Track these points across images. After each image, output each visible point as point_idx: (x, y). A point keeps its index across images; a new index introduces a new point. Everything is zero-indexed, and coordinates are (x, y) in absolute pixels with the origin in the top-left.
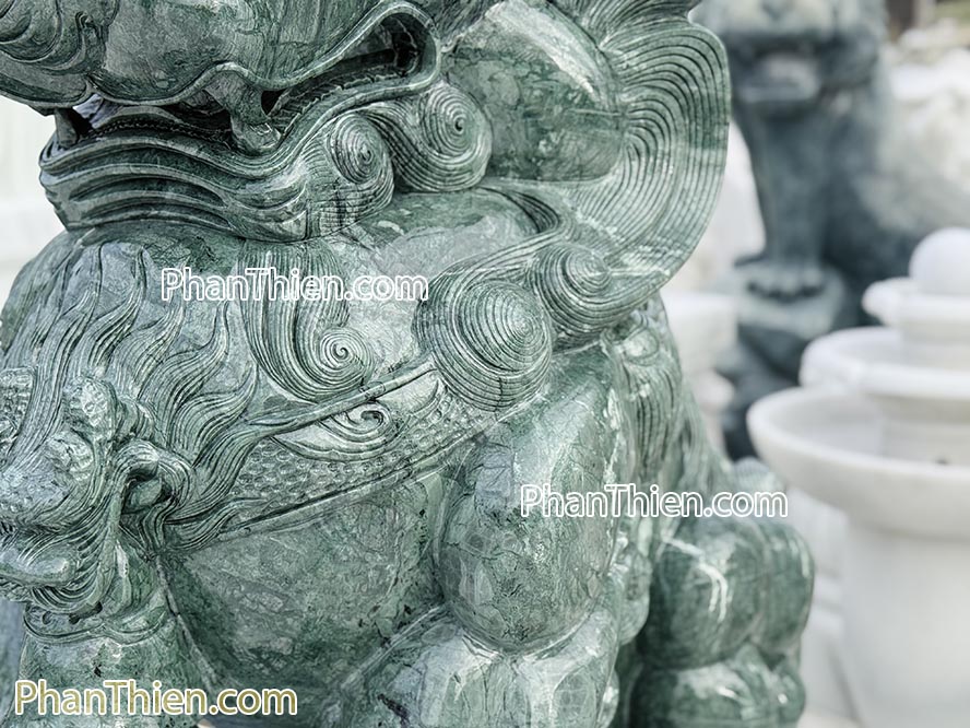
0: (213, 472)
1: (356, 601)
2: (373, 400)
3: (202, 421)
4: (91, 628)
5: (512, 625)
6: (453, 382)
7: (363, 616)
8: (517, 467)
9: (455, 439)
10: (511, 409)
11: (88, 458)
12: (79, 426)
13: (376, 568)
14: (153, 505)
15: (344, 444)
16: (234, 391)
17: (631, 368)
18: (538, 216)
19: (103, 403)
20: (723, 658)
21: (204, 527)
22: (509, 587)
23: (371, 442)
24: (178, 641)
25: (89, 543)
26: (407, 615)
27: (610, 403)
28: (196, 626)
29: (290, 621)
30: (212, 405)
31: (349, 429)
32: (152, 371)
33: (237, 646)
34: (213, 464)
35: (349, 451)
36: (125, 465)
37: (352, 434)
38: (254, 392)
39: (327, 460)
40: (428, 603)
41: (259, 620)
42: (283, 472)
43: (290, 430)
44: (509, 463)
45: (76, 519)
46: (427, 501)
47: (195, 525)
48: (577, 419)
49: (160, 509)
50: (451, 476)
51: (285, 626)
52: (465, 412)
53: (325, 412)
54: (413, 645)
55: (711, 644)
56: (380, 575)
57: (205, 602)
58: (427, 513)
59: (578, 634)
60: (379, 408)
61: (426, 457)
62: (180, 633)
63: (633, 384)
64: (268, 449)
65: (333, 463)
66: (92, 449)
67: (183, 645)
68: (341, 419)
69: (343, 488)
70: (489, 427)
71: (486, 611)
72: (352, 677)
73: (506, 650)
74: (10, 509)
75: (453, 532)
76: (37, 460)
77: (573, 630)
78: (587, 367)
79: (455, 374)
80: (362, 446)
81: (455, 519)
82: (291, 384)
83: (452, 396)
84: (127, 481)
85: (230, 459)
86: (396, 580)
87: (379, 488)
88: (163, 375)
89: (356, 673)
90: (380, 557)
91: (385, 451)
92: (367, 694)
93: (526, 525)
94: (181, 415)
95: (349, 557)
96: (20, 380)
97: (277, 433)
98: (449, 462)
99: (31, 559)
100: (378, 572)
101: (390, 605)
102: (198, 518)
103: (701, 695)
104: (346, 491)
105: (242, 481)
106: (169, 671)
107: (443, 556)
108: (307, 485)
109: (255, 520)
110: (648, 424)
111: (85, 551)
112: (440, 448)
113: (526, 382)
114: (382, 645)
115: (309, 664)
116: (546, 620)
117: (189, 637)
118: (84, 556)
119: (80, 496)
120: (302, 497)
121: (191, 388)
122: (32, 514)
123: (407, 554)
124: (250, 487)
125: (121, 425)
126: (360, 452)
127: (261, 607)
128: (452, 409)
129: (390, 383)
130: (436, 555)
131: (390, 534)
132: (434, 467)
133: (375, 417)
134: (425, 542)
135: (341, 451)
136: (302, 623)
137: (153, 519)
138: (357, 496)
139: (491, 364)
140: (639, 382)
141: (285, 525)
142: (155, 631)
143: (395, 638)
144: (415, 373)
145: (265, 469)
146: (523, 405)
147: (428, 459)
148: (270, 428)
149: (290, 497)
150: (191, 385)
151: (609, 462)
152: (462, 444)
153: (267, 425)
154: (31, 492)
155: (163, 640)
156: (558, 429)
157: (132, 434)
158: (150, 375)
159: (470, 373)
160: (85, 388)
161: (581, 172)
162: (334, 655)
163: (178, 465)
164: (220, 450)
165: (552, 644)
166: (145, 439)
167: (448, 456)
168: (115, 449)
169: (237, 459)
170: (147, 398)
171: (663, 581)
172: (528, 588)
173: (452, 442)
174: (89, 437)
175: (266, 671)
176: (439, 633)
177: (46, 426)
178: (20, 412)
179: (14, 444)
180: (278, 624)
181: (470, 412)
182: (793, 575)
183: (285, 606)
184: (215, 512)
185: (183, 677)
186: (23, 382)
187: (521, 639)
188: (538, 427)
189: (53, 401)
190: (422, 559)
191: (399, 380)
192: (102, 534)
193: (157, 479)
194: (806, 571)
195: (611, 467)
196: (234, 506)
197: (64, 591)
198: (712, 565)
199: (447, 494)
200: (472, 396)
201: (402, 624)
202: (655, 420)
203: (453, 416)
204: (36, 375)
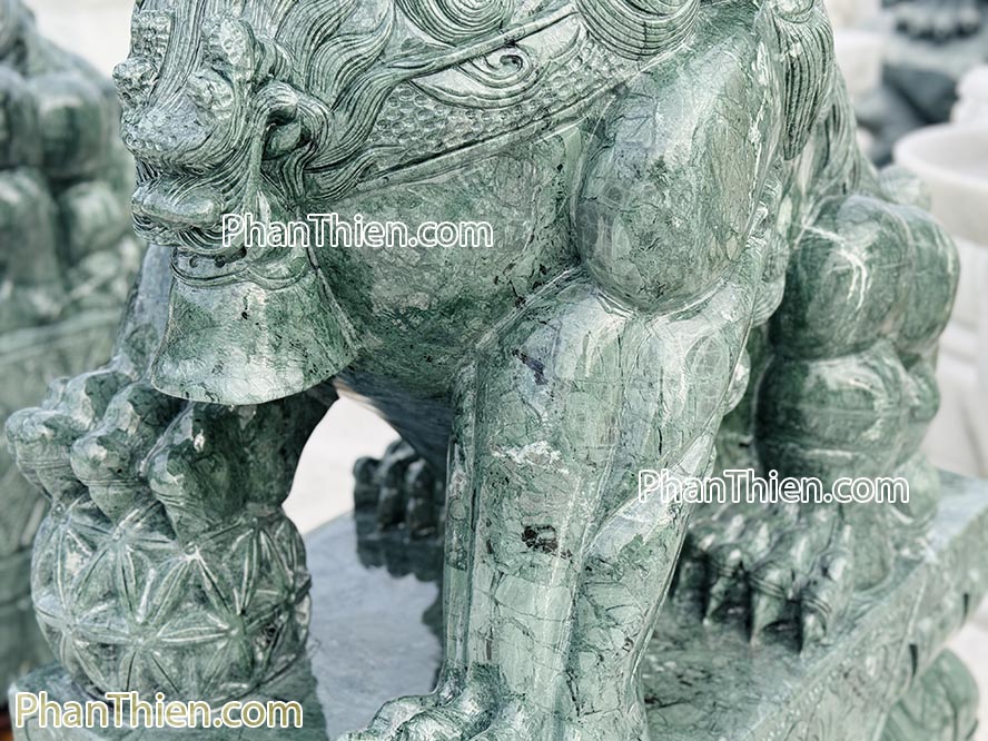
0: (351, 116)
1: (492, 257)
2: (512, 43)
3: (340, 63)
4: (236, 272)
5: (648, 280)
6: (596, 26)
7: (499, 273)
8: (659, 116)
9: (596, 89)
10: (655, 59)
11: (229, 96)
12: (218, 63)
13: (512, 224)
14: (293, 150)
15: (484, 90)
16: (371, 32)
17: (782, 24)
19: (241, 41)
20: (857, 349)
21: (343, 174)
22: (647, 240)
23: (510, 89)
24: (319, 293)
25: (232, 186)
26: (542, 275)
27: (759, 56)
28: (336, 280)
29: (427, 275)
30: (350, 46)
31: (487, 74)
32: (289, 11)
33: (375, 300)
34: (351, 108)
35: (487, 97)
36: (265, 106)
37: (490, 80)
38: (391, 34)
39: (465, 106)
40: (564, 263)
41: (396, 273)
42: (422, 118)
43: (427, 73)
44: (651, 113)
45: (218, 161)
46: (565, 155)
47: (333, 173)
48: (724, 69)
49: (300, 154)
50: (590, 130)
51: (422, 280)
52: (606, 59)
53: (463, 55)
54: (548, 303)
55: (846, 334)
56: (516, 231)
57: (344, 255)
58: (565, 168)
59: (714, 299)
60: (518, 52)
61: (565, 107)
62: (321, 286)
63: (783, 42)
64: (405, 93)
65: (471, 109)
66: (232, 87)
67: (324, 297)
68: (480, 63)
69: (481, 138)
70: (631, 77)
71: (623, 265)
72: (487, 337)
73: (640, 309)
74: (155, 148)
75: (591, 184)
76: (179, 101)
77: (709, 295)
78: (736, 18)
79: (597, 17)
80: (502, 92)
81: (594, 172)
82: (429, 25)
83: (593, 42)
84: (268, 124)
85: (368, 103)
86: (533, 236)
87: (517, 138)
88: (299, 13)
89: (491, 332)
90: (516, 213)
91: (524, 99)
92: (502, 351)
93: (667, 177)
94: (319, 56)
95: (486, 211)
96: (158, 21)
97: (415, 77)
98: (589, 115)
99: (177, 200)
100: (514, 228)
101: (526, 264)
102: (336, 166)
103: (832, 385)
104: (483, 141)
105: (380, 128)
106: (312, 320)
107: (580, 212)
108: (445, 132)
109: (393, 169)
110: (796, 88)
111: (228, 194)
112: (580, 99)
113: (671, 28)
114: (517, 304)
115: (445, 320)
116: (683, 277)
117: (329, 291)
118: (227, 199)
119: (222, 136)
120: (439, 146)
121: (328, 28)
122: (176, 153)
123: (543, 210)
124: (388, 133)
125: (259, 66)
126: (498, 98)
127: (399, 260)
128: (595, 56)
129: (530, 26)
130: (573, 214)
131: (527, 188)
132: (573, 119)
133: (514, 62)
134: (562, 199)
135: (479, 96)
136: (439, 278)
137: (293, 165)
138: (494, 147)
139: (636, 7)
140: (790, 40)
141: (422, 176)
142: (297, 280)
143: (530, 298)
144: (556, 16)
145: (402, 114)
146: (667, 55)
147: (567, 110)
148: (408, 71)
149: (427, 146)
150: (328, 25)
151: (754, 119)
152: (603, 95)
153: (405, 68)
154: (175, 131)
155: (304, 288)
156: (703, 79)
157: (270, 75)
158: (286, 14)
159: (613, 15)
160: (223, 25)
162: (470, 312)
163: (317, 109)
164: (358, 93)
165: (687, 307)
166: (283, 81)
167: (588, 107)
168: (254, 91)
169: (374, 103)
170: (284, 38)
171: (799, 267)
172: (666, 242)
173: (592, 92)
174: (229, 76)
175: (403, 328)
176: (574, 292)
177: (186, 68)
178: (160, 55)
179: (155, 87)
180: (415, 278)
181: (612, 59)
182: (937, 271)
183: (422, 260)
184: (353, 160)
185: (324, 328)
186: (160, 23)
187: (658, 297)
188: (683, 78)
189: (191, 43)
190: (558, 217)
191: (539, 23)
192: (244, 177)
193: (296, 122)
194: (950, 268)
195: (756, 125)
196: (372, 153)
197: (210, 232)
198: (852, 252)
199: (585, 149)
200: (614, 42)
201: (537, 284)
202: (805, 84)
203: (594, 64)
204: (173, 18)
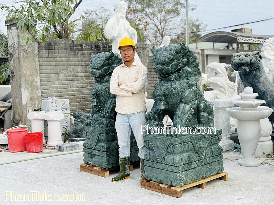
18: (188, 79)
25: (162, 96)
32: (165, 87)
53: (174, 89)
66: (162, 91)
69: (175, 94)
80: (176, 91)
84: (164, 93)
85: (169, 92)
94: (167, 90)
128: (182, 90)
129: (178, 88)
153: (171, 90)
160: (162, 88)
161: (191, 77)
184: (168, 95)
